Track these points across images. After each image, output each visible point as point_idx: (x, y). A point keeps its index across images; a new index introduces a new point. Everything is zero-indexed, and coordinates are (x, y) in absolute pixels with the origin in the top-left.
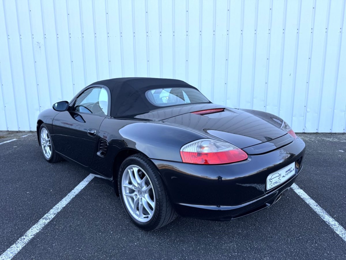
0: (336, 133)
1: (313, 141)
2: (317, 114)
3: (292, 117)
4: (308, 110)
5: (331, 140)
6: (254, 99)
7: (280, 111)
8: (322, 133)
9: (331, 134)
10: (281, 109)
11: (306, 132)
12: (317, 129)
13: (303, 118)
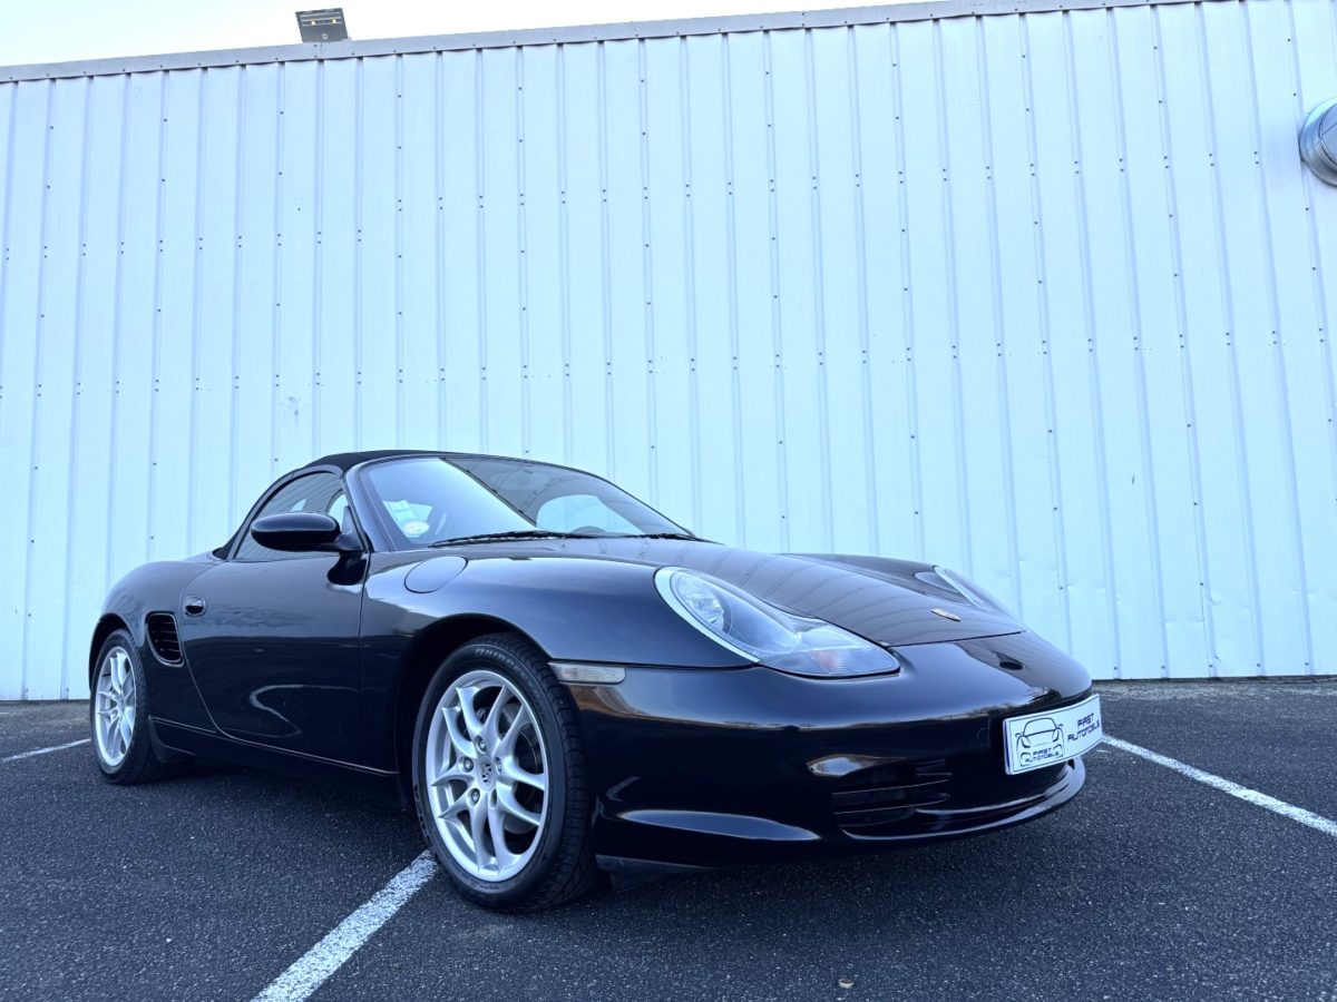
0: (1328, 677)
1: (1252, 698)
2: (1247, 611)
3: (1163, 624)
4: (1215, 596)
5: (1316, 692)
6: (1021, 564)
7: (1118, 603)
8: (1280, 678)
9: (1312, 680)
10: (1118, 596)
11: (1220, 675)
12: (1258, 665)
13: (1201, 624)
